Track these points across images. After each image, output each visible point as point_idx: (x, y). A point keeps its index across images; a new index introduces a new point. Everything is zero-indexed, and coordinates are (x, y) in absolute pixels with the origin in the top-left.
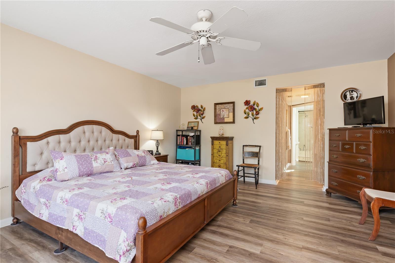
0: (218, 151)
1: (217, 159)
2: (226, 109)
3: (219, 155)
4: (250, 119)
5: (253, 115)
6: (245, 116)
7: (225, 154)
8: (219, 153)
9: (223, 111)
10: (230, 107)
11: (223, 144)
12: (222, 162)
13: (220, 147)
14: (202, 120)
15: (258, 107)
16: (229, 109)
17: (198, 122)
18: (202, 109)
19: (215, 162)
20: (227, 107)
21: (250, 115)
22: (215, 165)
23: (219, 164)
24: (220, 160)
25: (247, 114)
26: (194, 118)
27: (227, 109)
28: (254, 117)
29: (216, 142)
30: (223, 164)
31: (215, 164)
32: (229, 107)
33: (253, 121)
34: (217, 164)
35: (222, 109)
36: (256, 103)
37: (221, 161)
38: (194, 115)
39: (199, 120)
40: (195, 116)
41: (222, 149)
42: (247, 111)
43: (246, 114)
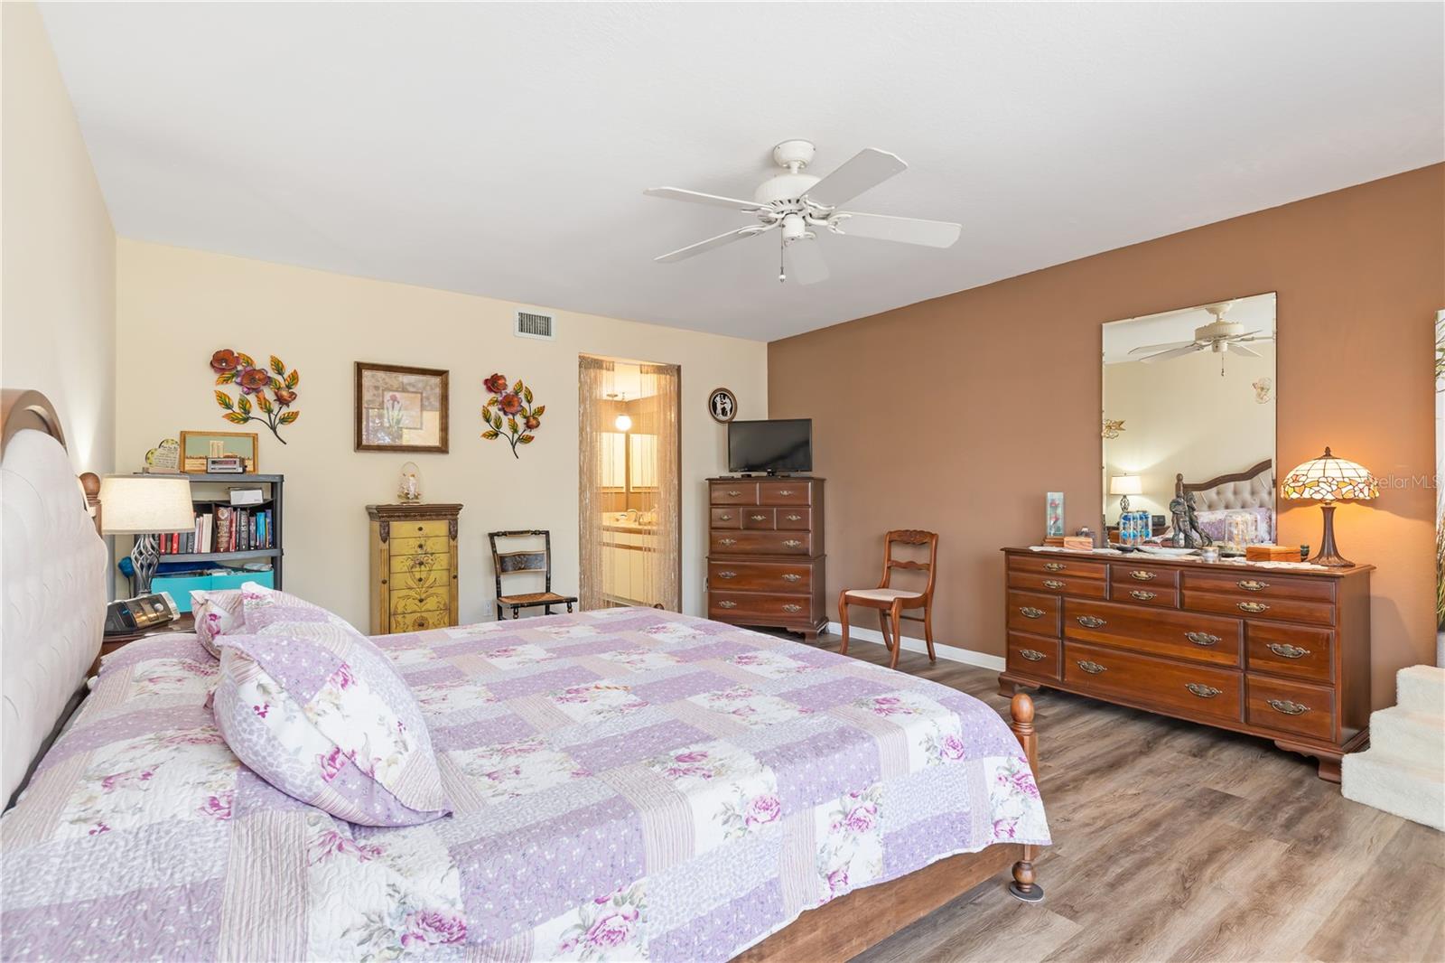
0: (412, 563)
1: (408, 597)
2: (408, 392)
3: (420, 580)
4: (503, 441)
5: (515, 430)
6: (487, 428)
7: (446, 573)
8: (418, 569)
9: (394, 399)
10: (428, 388)
11: (437, 533)
12: (431, 603)
13: (421, 546)
14: (280, 428)
15: (529, 402)
16: (422, 393)
17: (255, 438)
18: (279, 378)
19: (400, 610)
20: (414, 386)
21: (505, 428)
22: (397, 622)
23: (419, 615)
24: (421, 601)
25: (492, 423)
26: (227, 416)
27: (413, 395)
28: (516, 436)
29: (401, 528)
30: (438, 612)
31: (400, 618)
32: (424, 388)
33: (514, 447)
34: (410, 619)
35: (391, 393)
36: (524, 388)
37: (428, 600)
38: (225, 402)
39: (257, 426)
40: (228, 406)
41: (432, 554)
42: (494, 410)
43: (488, 421)
